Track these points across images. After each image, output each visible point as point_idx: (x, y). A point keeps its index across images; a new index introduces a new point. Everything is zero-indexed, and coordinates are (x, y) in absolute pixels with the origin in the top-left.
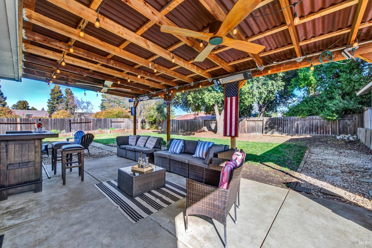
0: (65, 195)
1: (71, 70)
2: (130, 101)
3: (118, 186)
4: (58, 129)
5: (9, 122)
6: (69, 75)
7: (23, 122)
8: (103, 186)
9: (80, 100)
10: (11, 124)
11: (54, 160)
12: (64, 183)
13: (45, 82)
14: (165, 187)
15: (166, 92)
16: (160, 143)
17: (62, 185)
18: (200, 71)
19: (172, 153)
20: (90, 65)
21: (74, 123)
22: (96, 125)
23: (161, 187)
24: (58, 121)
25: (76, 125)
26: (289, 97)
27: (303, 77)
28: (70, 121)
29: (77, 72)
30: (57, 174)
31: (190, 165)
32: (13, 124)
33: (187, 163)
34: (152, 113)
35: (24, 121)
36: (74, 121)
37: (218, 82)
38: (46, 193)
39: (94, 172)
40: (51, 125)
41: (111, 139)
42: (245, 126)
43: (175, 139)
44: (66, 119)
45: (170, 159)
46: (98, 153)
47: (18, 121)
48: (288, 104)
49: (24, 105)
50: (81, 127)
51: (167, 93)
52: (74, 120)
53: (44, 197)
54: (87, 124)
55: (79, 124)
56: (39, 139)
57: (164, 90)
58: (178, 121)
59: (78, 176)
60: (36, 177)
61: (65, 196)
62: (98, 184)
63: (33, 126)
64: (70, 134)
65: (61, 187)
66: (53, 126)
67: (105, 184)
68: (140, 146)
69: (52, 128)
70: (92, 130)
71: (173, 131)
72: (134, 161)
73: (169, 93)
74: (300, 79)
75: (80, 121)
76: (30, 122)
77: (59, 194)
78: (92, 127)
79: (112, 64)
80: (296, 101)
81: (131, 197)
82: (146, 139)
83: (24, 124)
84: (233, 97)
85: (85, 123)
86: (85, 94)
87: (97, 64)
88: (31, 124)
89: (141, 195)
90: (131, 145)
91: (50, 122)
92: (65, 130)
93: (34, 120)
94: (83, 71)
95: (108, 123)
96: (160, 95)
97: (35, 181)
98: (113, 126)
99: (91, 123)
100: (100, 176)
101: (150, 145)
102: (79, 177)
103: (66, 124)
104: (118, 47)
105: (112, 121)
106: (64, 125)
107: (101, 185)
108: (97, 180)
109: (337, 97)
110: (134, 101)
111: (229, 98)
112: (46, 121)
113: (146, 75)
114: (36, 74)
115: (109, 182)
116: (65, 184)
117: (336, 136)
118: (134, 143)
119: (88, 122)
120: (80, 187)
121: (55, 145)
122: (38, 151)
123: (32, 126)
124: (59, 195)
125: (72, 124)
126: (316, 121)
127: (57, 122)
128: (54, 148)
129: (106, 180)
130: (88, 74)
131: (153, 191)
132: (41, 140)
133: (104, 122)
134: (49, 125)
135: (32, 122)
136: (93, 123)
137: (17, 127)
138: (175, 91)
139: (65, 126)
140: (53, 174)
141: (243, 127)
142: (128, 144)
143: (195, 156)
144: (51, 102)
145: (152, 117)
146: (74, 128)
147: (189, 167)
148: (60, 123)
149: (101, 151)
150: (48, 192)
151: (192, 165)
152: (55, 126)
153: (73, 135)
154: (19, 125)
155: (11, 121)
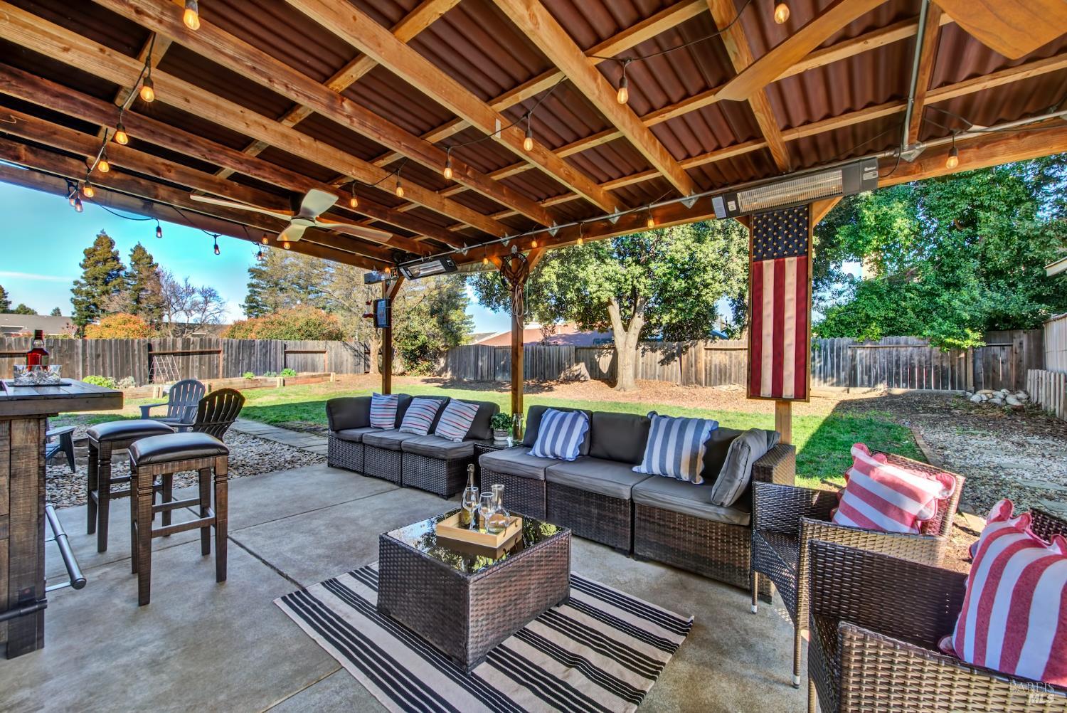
0: (155, 665)
1: (173, 141)
2: (369, 280)
3: (379, 604)
4: (108, 374)
6: (163, 168)
8: (314, 607)
9: (182, 285)
11: (96, 494)
12: (144, 598)
13: (63, 198)
14: (568, 601)
15: (510, 245)
16: (490, 421)
17: (133, 606)
18: (668, 163)
19: (546, 458)
20: (256, 122)
21: (164, 354)
22: (237, 362)
23: (558, 605)
24: (107, 348)
25: (169, 359)
26: (819, 283)
27: (874, 223)
28: (150, 347)
29: (197, 150)
30: (109, 547)
31: (640, 506)
33: (627, 496)
34: (415, 324)
36: (165, 349)
37: (732, 206)
38: (62, 660)
39: (257, 534)
40: (84, 360)
41: (290, 405)
42: (699, 365)
43: (553, 408)
44: (136, 341)
45: (548, 482)
46: (258, 457)
48: (816, 302)
50: (186, 368)
51: (514, 249)
52: (163, 344)
53: (51, 684)
54: (207, 356)
55: (180, 359)
56: (28, 417)
57: (502, 239)
58: (495, 349)
59: (198, 555)
60: (14, 587)
61: (154, 674)
62: (291, 595)
64: (150, 390)
65: (134, 620)
66: (92, 365)
67: (319, 592)
68: (414, 431)
69: (88, 371)
70: (223, 377)
71: (479, 378)
72: (395, 487)
73: (519, 250)
74: (866, 227)
75: (183, 348)
76: (7, 351)
77: (123, 660)
78: (223, 367)
79: (349, 117)
80: (845, 294)
81: (457, 665)
82: (437, 407)
84: (787, 260)
85: (202, 353)
86: (216, 247)
87: (280, 122)
88: (14, 355)
89: (495, 650)
90: (380, 428)
91: (80, 351)
92: (131, 378)
93: (23, 344)
94: (221, 153)
95: (276, 353)
96: (485, 256)
97: (9, 609)
98: (292, 365)
99: (221, 355)
100: (289, 555)
101: (454, 431)
102: (202, 561)
103: (137, 359)
104: (393, 32)
105: (288, 349)
106: (127, 361)
107: (301, 601)
108: (281, 574)
109: (973, 281)
110: (383, 278)
111: (772, 262)
112: (65, 347)
113: (462, 175)
114: (24, 159)
115: (332, 585)
116: (148, 602)
117: (968, 393)
118: (389, 423)
119: (210, 353)
120: (218, 616)
121: (102, 437)
122: (27, 471)
124: (126, 669)
125: (155, 358)
126: (907, 351)
127: (104, 350)
128: (97, 446)
129: (316, 573)
130: (239, 166)
131: (535, 627)
132: (39, 420)
133: (261, 350)
134: (78, 362)
136: (226, 355)
138: (542, 244)
139: (134, 364)
140: (95, 549)
141: (693, 369)
142: (367, 425)
143: (643, 468)
144: (83, 289)
145: (416, 337)
146: (163, 371)
147: (636, 515)
148: (116, 355)
149: (266, 446)
150: (70, 648)
151: (652, 508)
152: (96, 363)
153: (161, 394)
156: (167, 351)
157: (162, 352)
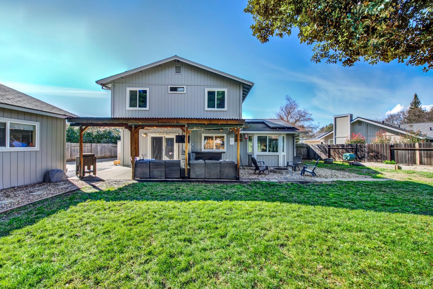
7: (422, 148)
10: (408, 150)
32: (411, 150)
35: (424, 147)
47: (417, 146)
83: (424, 150)
137: (415, 154)
154: (417, 153)
155: (408, 147)
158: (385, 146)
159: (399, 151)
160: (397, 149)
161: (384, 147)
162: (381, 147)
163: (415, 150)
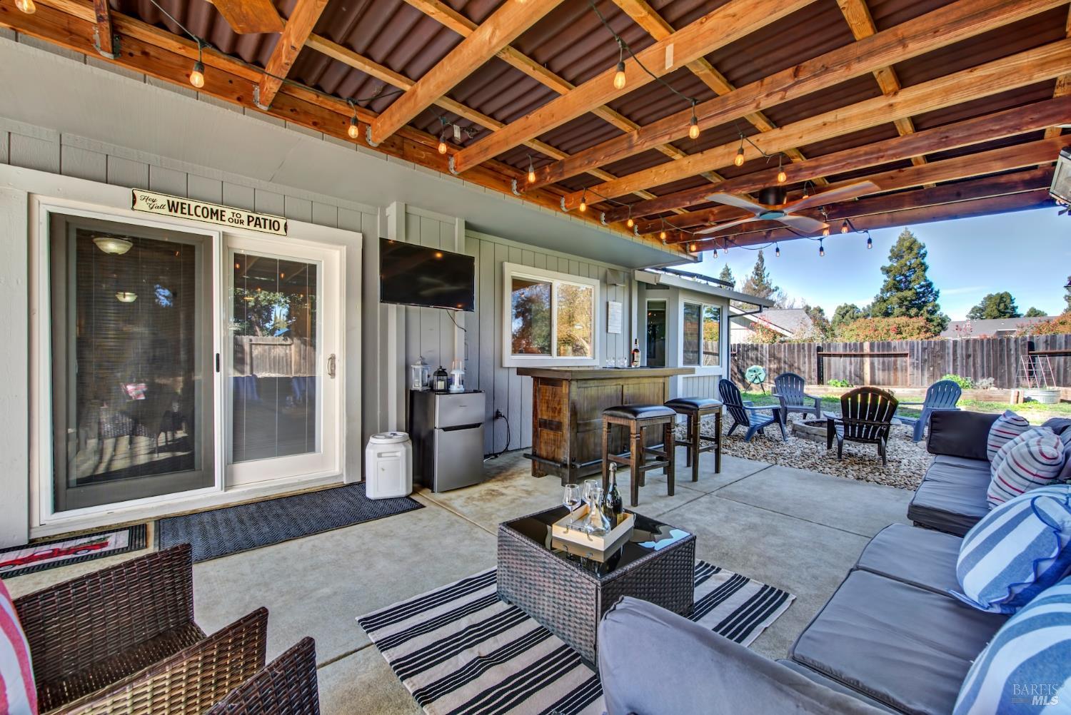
4: (979, 374)
5: (848, 352)
7: (876, 352)
10: (850, 356)
21: (1051, 354)
28: (1032, 345)
32: (855, 356)
35: (879, 350)
36: (1053, 346)
40: (955, 360)
47: (867, 349)
49: (1002, 306)
63: (902, 361)
66: (962, 364)
69: (959, 370)
76: (892, 352)
83: (878, 356)
88: (896, 355)
91: (951, 351)
103: (1013, 359)
106: (1001, 362)
112: (937, 348)
123: (899, 362)
125: (1039, 360)
127: (975, 350)
134: (948, 362)
135: (898, 353)
137: (863, 364)
139: (1009, 365)
148: (988, 355)
152: (967, 363)
153: (1021, 399)
154: (867, 361)
155: (851, 351)
156: (1057, 350)
157: (1049, 351)
158: (806, 348)
159: (833, 359)
160: (829, 355)
161: (804, 351)
162: (799, 351)
163: (862, 356)
